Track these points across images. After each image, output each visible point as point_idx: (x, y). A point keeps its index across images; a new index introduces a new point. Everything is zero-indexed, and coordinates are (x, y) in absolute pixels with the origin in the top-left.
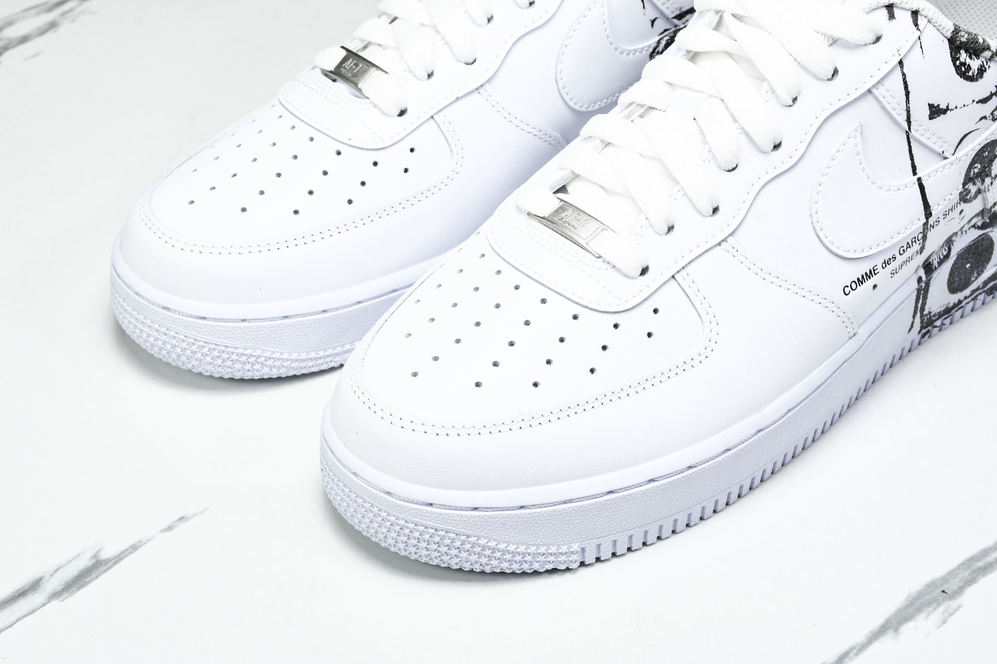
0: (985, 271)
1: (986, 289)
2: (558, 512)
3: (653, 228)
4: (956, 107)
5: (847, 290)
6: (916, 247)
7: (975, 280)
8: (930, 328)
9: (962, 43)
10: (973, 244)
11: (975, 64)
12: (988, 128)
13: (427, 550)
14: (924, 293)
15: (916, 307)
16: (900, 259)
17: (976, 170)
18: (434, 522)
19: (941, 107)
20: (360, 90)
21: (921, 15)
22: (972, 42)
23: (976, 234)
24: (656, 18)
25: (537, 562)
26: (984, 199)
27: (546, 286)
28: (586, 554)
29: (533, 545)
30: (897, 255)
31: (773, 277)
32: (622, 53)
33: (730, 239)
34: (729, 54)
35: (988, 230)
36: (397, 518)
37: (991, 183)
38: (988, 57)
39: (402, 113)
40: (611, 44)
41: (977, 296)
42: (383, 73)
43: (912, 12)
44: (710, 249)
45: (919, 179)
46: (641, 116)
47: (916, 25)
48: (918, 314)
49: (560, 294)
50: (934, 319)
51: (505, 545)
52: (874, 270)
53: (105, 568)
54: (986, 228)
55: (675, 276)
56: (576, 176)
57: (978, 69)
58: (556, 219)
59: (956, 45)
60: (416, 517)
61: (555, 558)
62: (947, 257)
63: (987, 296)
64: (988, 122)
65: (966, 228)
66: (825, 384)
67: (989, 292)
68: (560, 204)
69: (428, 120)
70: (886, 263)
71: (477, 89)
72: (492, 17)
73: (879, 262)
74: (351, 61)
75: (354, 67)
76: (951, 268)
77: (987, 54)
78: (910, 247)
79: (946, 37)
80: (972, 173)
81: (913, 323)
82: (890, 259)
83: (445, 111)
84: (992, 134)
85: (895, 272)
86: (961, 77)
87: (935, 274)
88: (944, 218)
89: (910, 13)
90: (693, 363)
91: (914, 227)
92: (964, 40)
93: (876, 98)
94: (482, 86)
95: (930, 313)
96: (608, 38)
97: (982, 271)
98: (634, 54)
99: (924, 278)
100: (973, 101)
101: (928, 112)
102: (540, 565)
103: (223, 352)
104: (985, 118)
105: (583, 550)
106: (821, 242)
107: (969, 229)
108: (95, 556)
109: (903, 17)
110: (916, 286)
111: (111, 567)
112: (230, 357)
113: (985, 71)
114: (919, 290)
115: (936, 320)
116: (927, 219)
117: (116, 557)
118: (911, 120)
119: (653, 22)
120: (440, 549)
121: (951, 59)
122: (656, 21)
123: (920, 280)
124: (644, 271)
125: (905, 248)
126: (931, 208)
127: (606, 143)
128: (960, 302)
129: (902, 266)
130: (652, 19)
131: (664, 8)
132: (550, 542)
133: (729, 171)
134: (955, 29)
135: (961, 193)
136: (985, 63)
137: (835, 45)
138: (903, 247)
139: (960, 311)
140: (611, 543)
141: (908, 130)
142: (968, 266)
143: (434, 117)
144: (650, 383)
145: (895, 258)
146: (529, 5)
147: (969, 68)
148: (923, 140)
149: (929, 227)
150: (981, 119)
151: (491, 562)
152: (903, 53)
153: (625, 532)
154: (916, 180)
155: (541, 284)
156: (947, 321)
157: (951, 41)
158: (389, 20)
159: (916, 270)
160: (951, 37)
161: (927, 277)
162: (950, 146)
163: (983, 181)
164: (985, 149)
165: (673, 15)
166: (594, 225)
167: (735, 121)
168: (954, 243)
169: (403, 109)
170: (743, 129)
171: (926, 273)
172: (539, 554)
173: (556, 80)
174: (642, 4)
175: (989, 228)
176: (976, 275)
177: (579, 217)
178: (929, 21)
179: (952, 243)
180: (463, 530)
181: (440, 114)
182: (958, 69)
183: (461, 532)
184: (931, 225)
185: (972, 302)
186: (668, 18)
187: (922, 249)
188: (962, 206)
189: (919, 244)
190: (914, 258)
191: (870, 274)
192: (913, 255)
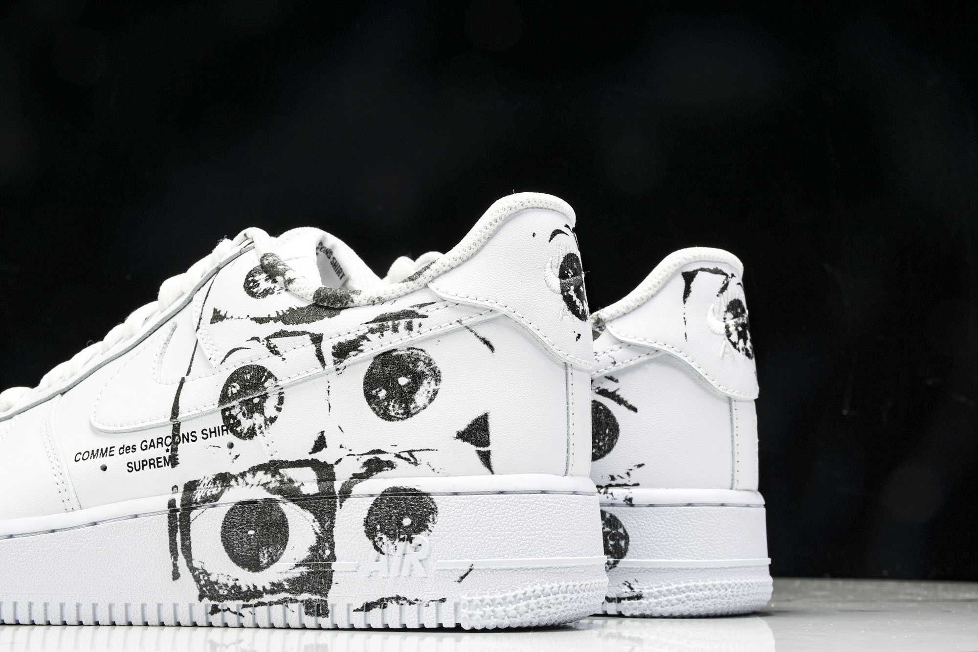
0: (281, 559)
1: (298, 598)
4: (232, 317)
5: (79, 456)
7: (267, 565)
9: (264, 265)
10: (257, 506)
11: (265, 285)
14: (182, 528)
15: (173, 542)
16: (141, 454)
17: (235, 391)
19: (221, 313)
30: (138, 448)
35: (278, 498)
37: (266, 426)
38: (282, 285)
41: (285, 600)
45: (183, 379)
48: (183, 559)
50: (220, 592)
52: (111, 451)
54: (276, 494)
57: (265, 290)
62: (215, 498)
64: (262, 346)
67: (304, 606)
70: (126, 449)
73: (118, 444)
76: (225, 520)
77: (280, 279)
78: (155, 447)
80: (230, 392)
81: (176, 567)
82: (129, 447)
86: (245, 290)
87: (195, 510)
88: (202, 437)
91: (160, 424)
95: (206, 573)
97: (278, 558)
99: (180, 506)
100: (248, 316)
101: (212, 316)
104: (257, 339)
107: (255, 483)
110: (166, 509)
113: (271, 294)
114: (171, 516)
115: (225, 598)
116: (176, 422)
118: (201, 323)
121: (248, 274)
123: (173, 504)
125: (148, 444)
128: (258, 591)
129: (144, 465)
135: (224, 416)
136: (276, 289)
138: (146, 442)
142: (251, 533)
145: (135, 449)
147: (258, 286)
149: (180, 434)
150: (253, 339)
154: (181, 379)
156: (247, 615)
161: (184, 507)
162: (219, 356)
163: (252, 415)
164: (247, 371)
175: (280, 495)
176: (267, 556)
179: (227, 486)
182: (247, 282)
184: (184, 435)
185: (281, 608)
187: (173, 461)
188: (230, 437)
189: (167, 450)
190: (162, 466)
191: (104, 453)
192: (159, 460)
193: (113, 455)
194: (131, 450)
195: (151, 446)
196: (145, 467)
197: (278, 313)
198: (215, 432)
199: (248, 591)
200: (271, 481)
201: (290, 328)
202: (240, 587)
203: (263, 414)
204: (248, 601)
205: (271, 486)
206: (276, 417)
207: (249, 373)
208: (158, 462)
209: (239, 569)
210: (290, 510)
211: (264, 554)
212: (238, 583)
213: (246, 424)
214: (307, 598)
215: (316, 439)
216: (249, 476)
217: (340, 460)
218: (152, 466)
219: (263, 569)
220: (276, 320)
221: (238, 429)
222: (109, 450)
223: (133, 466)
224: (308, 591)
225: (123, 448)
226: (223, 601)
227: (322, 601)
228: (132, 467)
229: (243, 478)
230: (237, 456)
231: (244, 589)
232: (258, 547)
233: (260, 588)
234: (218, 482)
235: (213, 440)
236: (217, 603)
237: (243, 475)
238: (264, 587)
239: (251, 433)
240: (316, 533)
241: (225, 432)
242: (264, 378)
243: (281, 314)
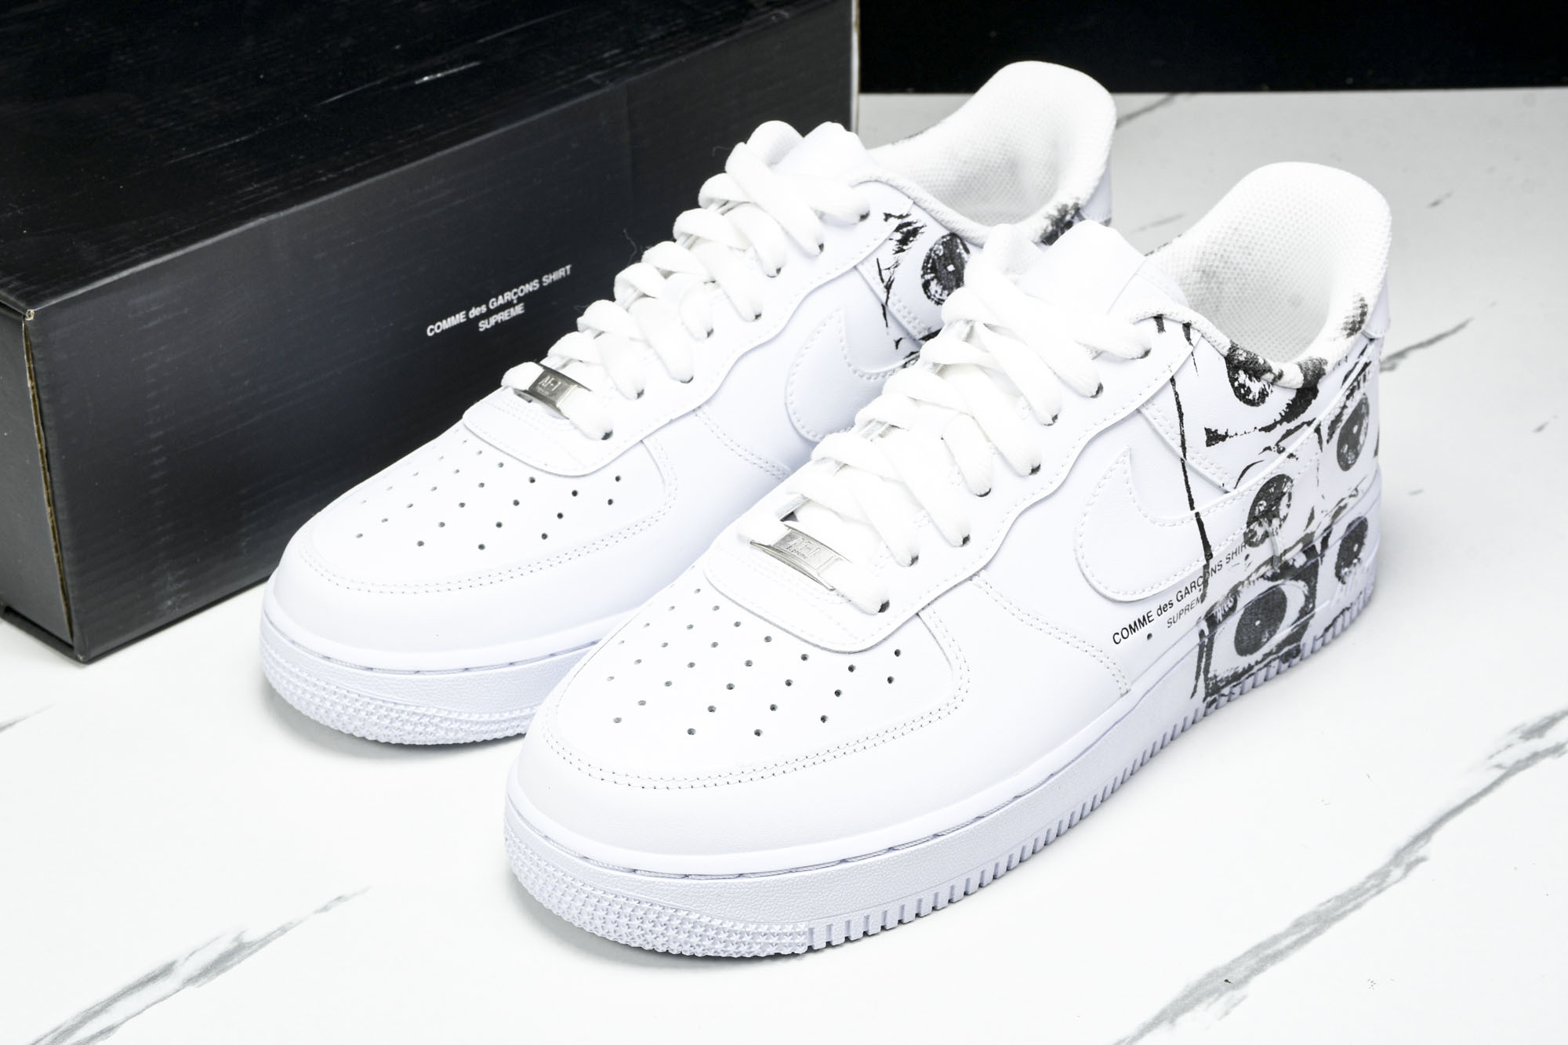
0: (1278, 631)
1: (1280, 654)
2: (783, 882)
3: (895, 558)
4: (1236, 434)
5: (1117, 638)
6: (1196, 593)
7: (1266, 642)
8: (1216, 696)
9: (1240, 362)
10: (1263, 598)
11: (1256, 387)
12: (1273, 461)
13: (629, 928)
14: (1207, 650)
15: (1199, 667)
16: (1178, 606)
17: (1262, 508)
18: (637, 893)
19: (1219, 433)
20: (558, 410)
21: (1194, 329)
22: (1252, 362)
23: (1266, 585)
24: (901, 339)
25: (757, 944)
26: (1273, 545)
27: (771, 623)
28: (815, 936)
29: (753, 923)
30: (1175, 601)
31: (1033, 618)
32: (862, 376)
33: (983, 573)
34: (982, 368)
35: (1279, 582)
36: (595, 888)
37: (1280, 526)
38: (1270, 381)
39: (607, 436)
40: (849, 365)
41: (1270, 662)
42: (587, 391)
43: (1184, 325)
44: (960, 583)
45: (1197, 514)
46: (881, 436)
47: (1189, 339)
48: (1202, 677)
49: (787, 632)
50: (1221, 685)
51: (720, 921)
52: (1148, 617)
53: (249, 951)
54: (1277, 580)
55: (920, 614)
56: (807, 501)
57: (1259, 393)
58: (783, 548)
59: (1233, 364)
60: (617, 887)
61: (778, 939)
62: (1233, 609)
63: (1282, 664)
64: (1273, 453)
65: (1254, 577)
66: (1093, 748)
67: (1284, 658)
68: (786, 532)
69: (637, 444)
70: (1162, 609)
71: (694, 410)
72: (712, 331)
73: (1153, 607)
74: (548, 378)
75: (552, 385)
76: (1239, 624)
77: (1269, 377)
78: (1189, 593)
79: (1222, 355)
80: (1257, 512)
81: (1196, 686)
82: (1166, 605)
83: (656, 435)
84: (1278, 468)
85: (1172, 620)
86: (1240, 400)
87: (1219, 629)
88: (1227, 563)
89: (1181, 326)
90: (940, 714)
91: (1192, 570)
92: (1242, 358)
93: (1147, 420)
94: (699, 407)
95: (1216, 677)
96: (845, 358)
97: (1275, 632)
98: (876, 379)
99: (1207, 632)
100: (1255, 428)
101: (1205, 438)
102: (761, 948)
103: (392, 710)
104: (1269, 448)
105: (811, 931)
106: (1087, 580)
107: (1258, 579)
108: (237, 939)
109: (1174, 330)
110: (1197, 640)
111: (256, 951)
112: (399, 717)
113: (1267, 395)
114: (1201, 646)
115: (1223, 687)
116: (1208, 560)
117: (261, 940)
118: (1186, 446)
119: (898, 343)
120: (644, 926)
121: (1228, 379)
122: (901, 342)
123: (1202, 634)
124: (884, 607)
125: (1183, 593)
126: (1212, 549)
127: (842, 464)
128: (1251, 667)
129: (1180, 614)
130: (897, 339)
131: (909, 328)
132: (773, 919)
133: (981, 496)
134: (1233, 347)
135: (1245, 534)
136: (1267, 387)
137: (1097, 359)
138: (1181, 592)
139: (1251, 679)
140: (844, 924)
141: (1182, 456)
142: (1258, 623)
143: (644, 441)
144: (890, 735)
145: (1172, 604)
146: (754, 317)
147: (1249, 391)
148: (1201, 469)
149: (1210, 570)
150: (1265, 449)
151: (704, 943)
152: (1175, 369)
153: (861, 912)
154: (1194, 516)
155: (765, 620)
156: (1237, 690)
157: (1229, 359)
158: (594, 335)
159: (1198, 623)
160: (1228, 355)
161: (1210, 632)
162: (1232, 478)
163: (1270, 522)
164: (1271, 485)
165: (921, 336)
166: (828, 554)
167: (988, 440)
168: (1241, 595)
169: (608, 431)
170: (997, 449)
171: (1209, 626)
172: (760, 933)
173: (786, 404)
174: (885, 322)
175: (1280, 579)
176: (1267, 635)
177: (809, 545)
178: (1203, 336)
179: (1238, 594)
180: (671, 903)
181: (652, 438)
182: (1236, 390)
183: (669, 904)
184: (1212, 569)
185: (1265, 669)
186: (914, 340)
187: (1202, 597)
189: (1200, 590)
190: (1194, 606)
191: (1143, 621)
192: (1193, 603)
193: (1154, 620)
194: (1169, 606)
195: (1186, 594)
196: (1181, 616)
197: (1280, 414)
199: (1242, 672)
200: (1268, 570)
201: (1292, 425)
202: (1237, 672)
204: (1240, 679)
205: (1269, 574)
208: (1191, 605)
209: (1241, 658)
210: (1288, 587)
211: (1264, 636)
214: (1286, 651)
215: (1308, 517)
216: (1253, 577)
218: (1186, 611)
220: (1280, 422)
222: (1146, 617)
224: (1289, 645)
225: (1160, 609)
226: (1221, 691)
227: (1297, 646)
228: (1169, 623)
230: (1249, 564)
232: (1262, 631)
233: (1253, 664)
234: (1230, 594)
237: (1249, 577)
240: (1305, 595)
243: (1283, 414)
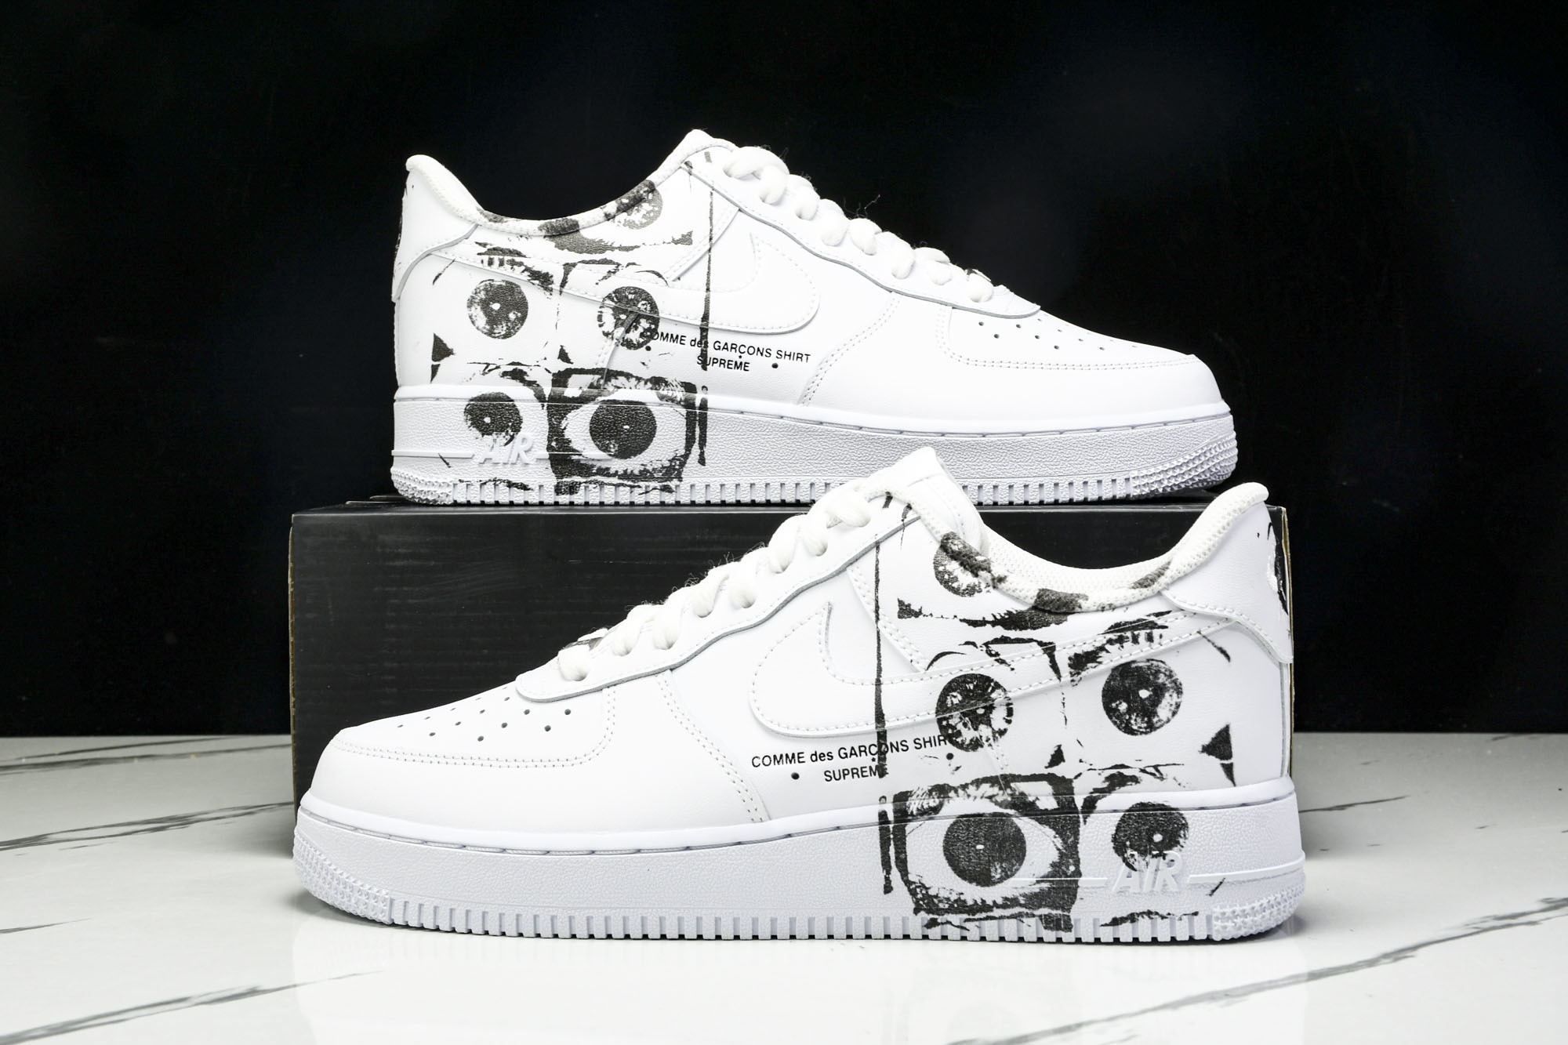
0: (1018, 875)
1: (1035, 912)
4: (931, 615)
5: (757, 761)
6: (869, 762)
7: (1002, 880)
9: (953, 552)
10: (986, 820)
11: (966, 579)
12: (978, 659)
14: (897, 839)
15: (885, 855)
17: (956, 701)
19: (912, 607)
21: (914, 510)
22: (969, 556)
23: (990, 807)
28: (394, 908)
30: (836, 755)
33: (667, 673)
35: (1012, 812)
37: (995, 739)
38: (988, 580)
41: (1021, 915)
43: (907, 505)
44: (646, 675)
45: (878, 681)
47: (904, 516)
48: (896, 872)
50: (940, 905)
52: (799, 757)
54: (1008, 808)
57: (968, 586)
59: (946, 550)
61: (367, 899)
62: (933, 808)
63: (1043, 929)
64: (980, 652)
65: (973, 791)
67: (1043, 920)
70: (818, 757)
73: (807, 750)
76: (948, 833)
77: (987, 576)
78: (856, 754)
79: (937, 539)
80: (951, 703)
81: (889, 883)
82: (824, 754)
84: (982, 666)
86: (941, 583)
87: (914, 824)
88: (916, 747)
89: (904, 506)
91: (858, 729)
92: (959, 549)
95: (925, 887)
97: (1012, 873)
99: (892, 818)
100: (956, 616)
101: (898, 609)
105: (392, 902)
107: (979, 796)
109: (896, 508)
110: (876, 820)
113: (980, 592)
114: (885, 830)
115: (945, 910)
116: (881, 729)
118: (880, 612)
121: (933, 562)
123: (884, 814)
125: (848, 752)
126: (885, 717)
128: (987, 906)
132: (367, 877)
134: (951, 535)
135: (941, 726)
136: (981, 584)
138: (844, 748)
139: (995, 925)
140: (417, 906)
141: (876, 621)
142: (981, 847)
145: (831, 757)
147: (955, 580)
148: (891, 639)
149: (887, 743)
152: (879, 537)
153: (431, 899)
154: (874, 680)
156: (974, 929)
157: (942, 545)
159: (876, 800)
160: (943, 540)
161: (897, 818)
162: (923, 658)
163: (975, 726)
164: (969, 680)
168: (950, 800)
171: (896, 812)
175: (1013, 810)
176: (1003, 873)
178: (919, 518)
179: (946, 797)
182: (939, 574)
184: (894, 746)
187: (881, 771)
188: (949, 748)
189: (873, 760)
190: (867, 776)
191: (791, 758)
192: (864, 770)
193: (804, 762)
194: (827, 757)
195: (851, 754)
196: (846, 776)
197: (994, 615)
198: (930, 741)
199: (973, 905)
200: (998, 794)
201: (1013, 634)
202: (965, 901)
203: (990, 726)
204: (974, 915)
205: (999, 799)
206: (1005, 730)
207: (972, 682)
208: (862, 772)
209: (965, 883)
210: (1026, 825)
211: (996, 869)
212: (962, 897)
213: (968, 735)
214: (1047, 913)
215: (1053, 753)
216: (972, 789)
217: (1080, 775)
218: (855, 776)
219: (994, 883)
220: (995, 623)
221: (959, 740)
222: (796, 756)
223: (832, 775)
224: (1048, 906)
225: (816, 755)
226: (943, 915)
227: (1064, 915)
228: (829, 776)
229: (964, 790)
230: (958, 768)
231: (970, 902)
232: (989, 861)
233: (989, 902)
234: (934, 793)
235: (928, 750)
236: (936, 916)
237: (964, 787)
238: (994, 902)
239: (976, 744)
240: (1058, 849)
241: (942, 743)
242: (990, 689)
243: (998, 616)
